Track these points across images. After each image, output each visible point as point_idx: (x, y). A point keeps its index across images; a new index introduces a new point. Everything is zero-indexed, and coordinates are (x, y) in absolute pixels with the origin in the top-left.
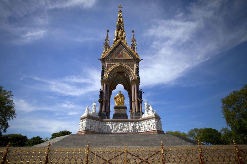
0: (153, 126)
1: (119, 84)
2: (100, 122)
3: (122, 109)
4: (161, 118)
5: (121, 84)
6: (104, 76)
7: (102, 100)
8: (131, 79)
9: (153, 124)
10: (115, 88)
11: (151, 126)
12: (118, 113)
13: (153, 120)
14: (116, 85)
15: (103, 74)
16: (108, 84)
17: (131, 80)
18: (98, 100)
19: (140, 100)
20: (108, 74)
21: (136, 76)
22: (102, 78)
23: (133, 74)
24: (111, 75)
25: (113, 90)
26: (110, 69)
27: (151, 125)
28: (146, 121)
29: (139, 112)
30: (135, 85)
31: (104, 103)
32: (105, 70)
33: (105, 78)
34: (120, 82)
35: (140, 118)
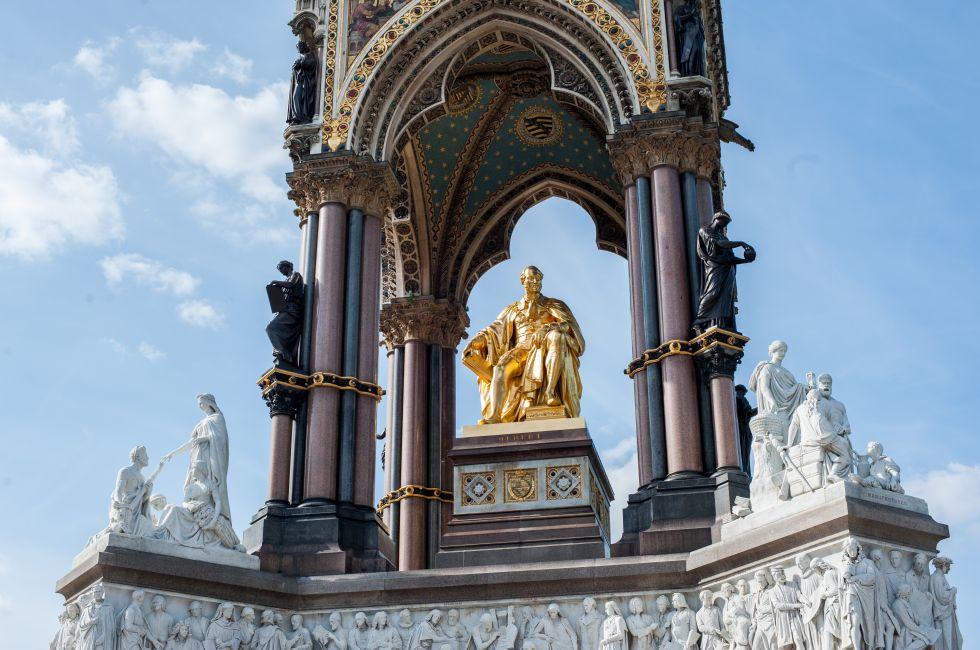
0: (828, 627)
1: (542, 195)
2: (268, 613)
3: (540, 465)
4: (943, 532)
5: (560, 193)
6: (319, 120)
7: (299, 381)
8: (615, 112)
9: (829, 602)
10: (497, 247)
11: (817, 620)
12: (499, 505)
13: (829, 552)
14: (515, 214)
15: (304, 105)
16: (358, 201)
17: (612, 130)
18: (263, 385)
19: (710, 339)
20: (352, 94)
21: (671, 77)
22: (299, 149)
23: (634, 58)
24: (393, 106)
25: (479, 266)
26: (381, 41)
27: (808, 614)
28: (759, 570)
29: (699, 481)
30: (659, 179)
31: (320, 410)
32: (325, 62)
33: (326, 148)
34: (548, 175)
35: (704, 539)
